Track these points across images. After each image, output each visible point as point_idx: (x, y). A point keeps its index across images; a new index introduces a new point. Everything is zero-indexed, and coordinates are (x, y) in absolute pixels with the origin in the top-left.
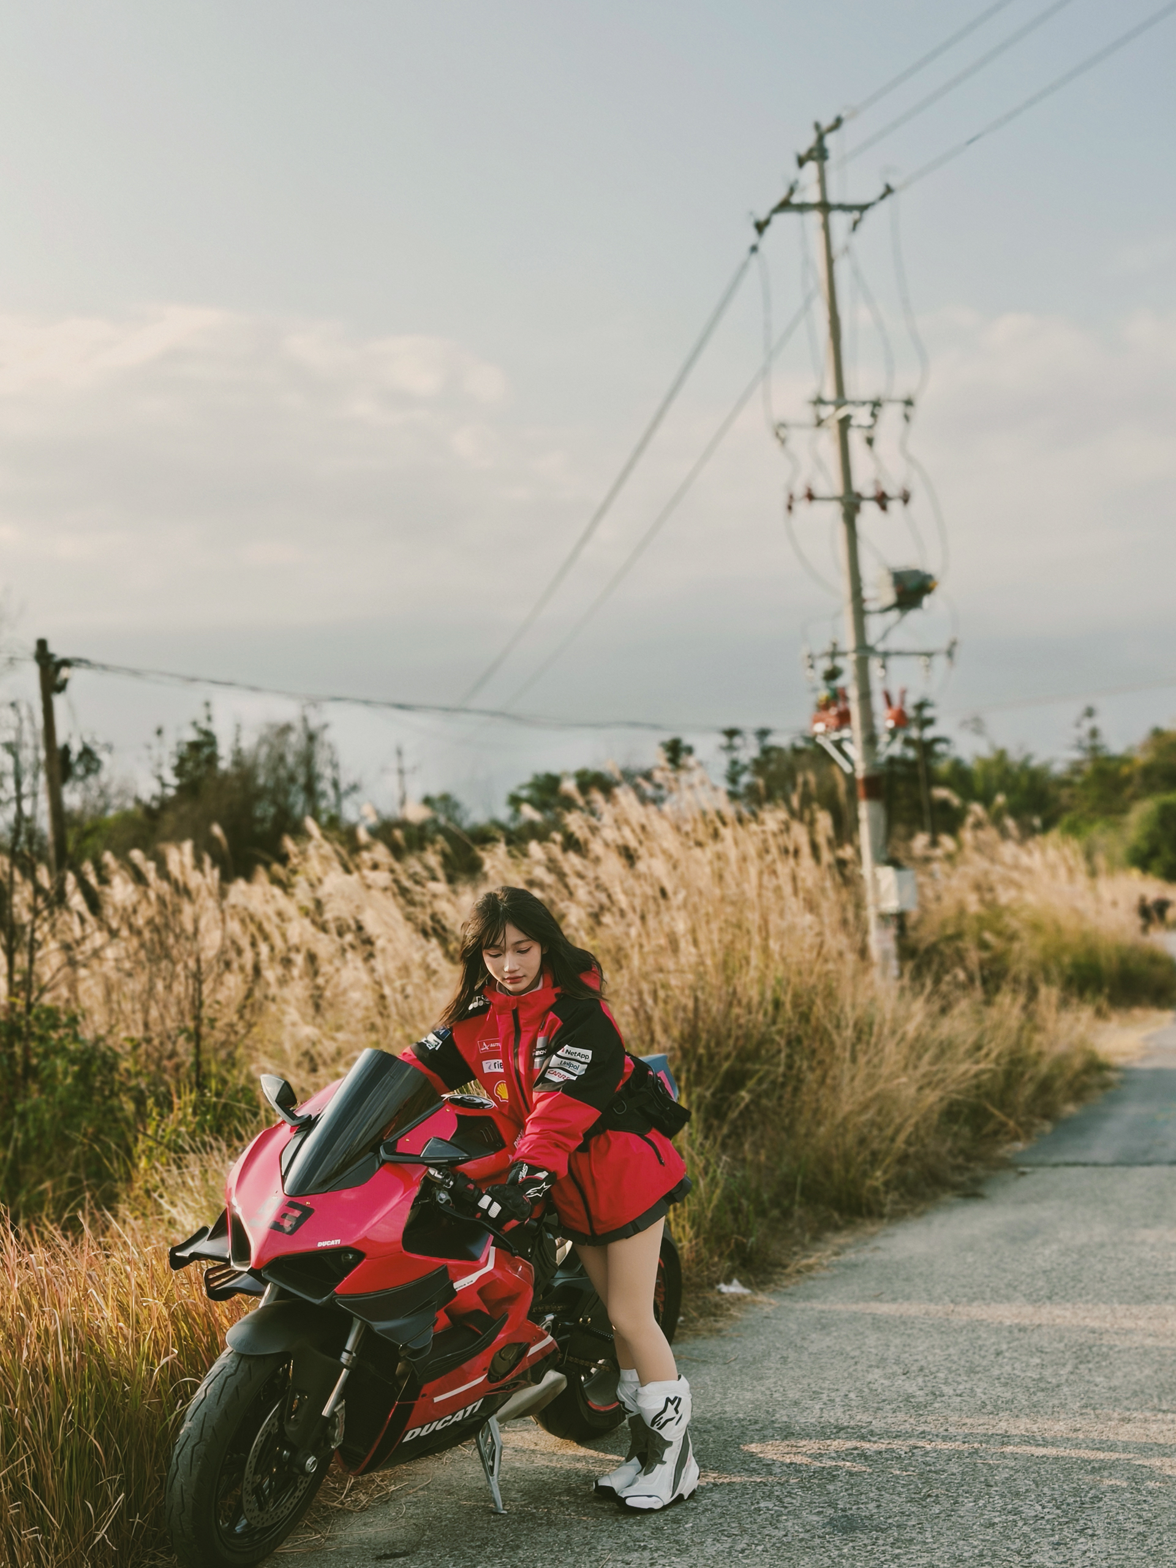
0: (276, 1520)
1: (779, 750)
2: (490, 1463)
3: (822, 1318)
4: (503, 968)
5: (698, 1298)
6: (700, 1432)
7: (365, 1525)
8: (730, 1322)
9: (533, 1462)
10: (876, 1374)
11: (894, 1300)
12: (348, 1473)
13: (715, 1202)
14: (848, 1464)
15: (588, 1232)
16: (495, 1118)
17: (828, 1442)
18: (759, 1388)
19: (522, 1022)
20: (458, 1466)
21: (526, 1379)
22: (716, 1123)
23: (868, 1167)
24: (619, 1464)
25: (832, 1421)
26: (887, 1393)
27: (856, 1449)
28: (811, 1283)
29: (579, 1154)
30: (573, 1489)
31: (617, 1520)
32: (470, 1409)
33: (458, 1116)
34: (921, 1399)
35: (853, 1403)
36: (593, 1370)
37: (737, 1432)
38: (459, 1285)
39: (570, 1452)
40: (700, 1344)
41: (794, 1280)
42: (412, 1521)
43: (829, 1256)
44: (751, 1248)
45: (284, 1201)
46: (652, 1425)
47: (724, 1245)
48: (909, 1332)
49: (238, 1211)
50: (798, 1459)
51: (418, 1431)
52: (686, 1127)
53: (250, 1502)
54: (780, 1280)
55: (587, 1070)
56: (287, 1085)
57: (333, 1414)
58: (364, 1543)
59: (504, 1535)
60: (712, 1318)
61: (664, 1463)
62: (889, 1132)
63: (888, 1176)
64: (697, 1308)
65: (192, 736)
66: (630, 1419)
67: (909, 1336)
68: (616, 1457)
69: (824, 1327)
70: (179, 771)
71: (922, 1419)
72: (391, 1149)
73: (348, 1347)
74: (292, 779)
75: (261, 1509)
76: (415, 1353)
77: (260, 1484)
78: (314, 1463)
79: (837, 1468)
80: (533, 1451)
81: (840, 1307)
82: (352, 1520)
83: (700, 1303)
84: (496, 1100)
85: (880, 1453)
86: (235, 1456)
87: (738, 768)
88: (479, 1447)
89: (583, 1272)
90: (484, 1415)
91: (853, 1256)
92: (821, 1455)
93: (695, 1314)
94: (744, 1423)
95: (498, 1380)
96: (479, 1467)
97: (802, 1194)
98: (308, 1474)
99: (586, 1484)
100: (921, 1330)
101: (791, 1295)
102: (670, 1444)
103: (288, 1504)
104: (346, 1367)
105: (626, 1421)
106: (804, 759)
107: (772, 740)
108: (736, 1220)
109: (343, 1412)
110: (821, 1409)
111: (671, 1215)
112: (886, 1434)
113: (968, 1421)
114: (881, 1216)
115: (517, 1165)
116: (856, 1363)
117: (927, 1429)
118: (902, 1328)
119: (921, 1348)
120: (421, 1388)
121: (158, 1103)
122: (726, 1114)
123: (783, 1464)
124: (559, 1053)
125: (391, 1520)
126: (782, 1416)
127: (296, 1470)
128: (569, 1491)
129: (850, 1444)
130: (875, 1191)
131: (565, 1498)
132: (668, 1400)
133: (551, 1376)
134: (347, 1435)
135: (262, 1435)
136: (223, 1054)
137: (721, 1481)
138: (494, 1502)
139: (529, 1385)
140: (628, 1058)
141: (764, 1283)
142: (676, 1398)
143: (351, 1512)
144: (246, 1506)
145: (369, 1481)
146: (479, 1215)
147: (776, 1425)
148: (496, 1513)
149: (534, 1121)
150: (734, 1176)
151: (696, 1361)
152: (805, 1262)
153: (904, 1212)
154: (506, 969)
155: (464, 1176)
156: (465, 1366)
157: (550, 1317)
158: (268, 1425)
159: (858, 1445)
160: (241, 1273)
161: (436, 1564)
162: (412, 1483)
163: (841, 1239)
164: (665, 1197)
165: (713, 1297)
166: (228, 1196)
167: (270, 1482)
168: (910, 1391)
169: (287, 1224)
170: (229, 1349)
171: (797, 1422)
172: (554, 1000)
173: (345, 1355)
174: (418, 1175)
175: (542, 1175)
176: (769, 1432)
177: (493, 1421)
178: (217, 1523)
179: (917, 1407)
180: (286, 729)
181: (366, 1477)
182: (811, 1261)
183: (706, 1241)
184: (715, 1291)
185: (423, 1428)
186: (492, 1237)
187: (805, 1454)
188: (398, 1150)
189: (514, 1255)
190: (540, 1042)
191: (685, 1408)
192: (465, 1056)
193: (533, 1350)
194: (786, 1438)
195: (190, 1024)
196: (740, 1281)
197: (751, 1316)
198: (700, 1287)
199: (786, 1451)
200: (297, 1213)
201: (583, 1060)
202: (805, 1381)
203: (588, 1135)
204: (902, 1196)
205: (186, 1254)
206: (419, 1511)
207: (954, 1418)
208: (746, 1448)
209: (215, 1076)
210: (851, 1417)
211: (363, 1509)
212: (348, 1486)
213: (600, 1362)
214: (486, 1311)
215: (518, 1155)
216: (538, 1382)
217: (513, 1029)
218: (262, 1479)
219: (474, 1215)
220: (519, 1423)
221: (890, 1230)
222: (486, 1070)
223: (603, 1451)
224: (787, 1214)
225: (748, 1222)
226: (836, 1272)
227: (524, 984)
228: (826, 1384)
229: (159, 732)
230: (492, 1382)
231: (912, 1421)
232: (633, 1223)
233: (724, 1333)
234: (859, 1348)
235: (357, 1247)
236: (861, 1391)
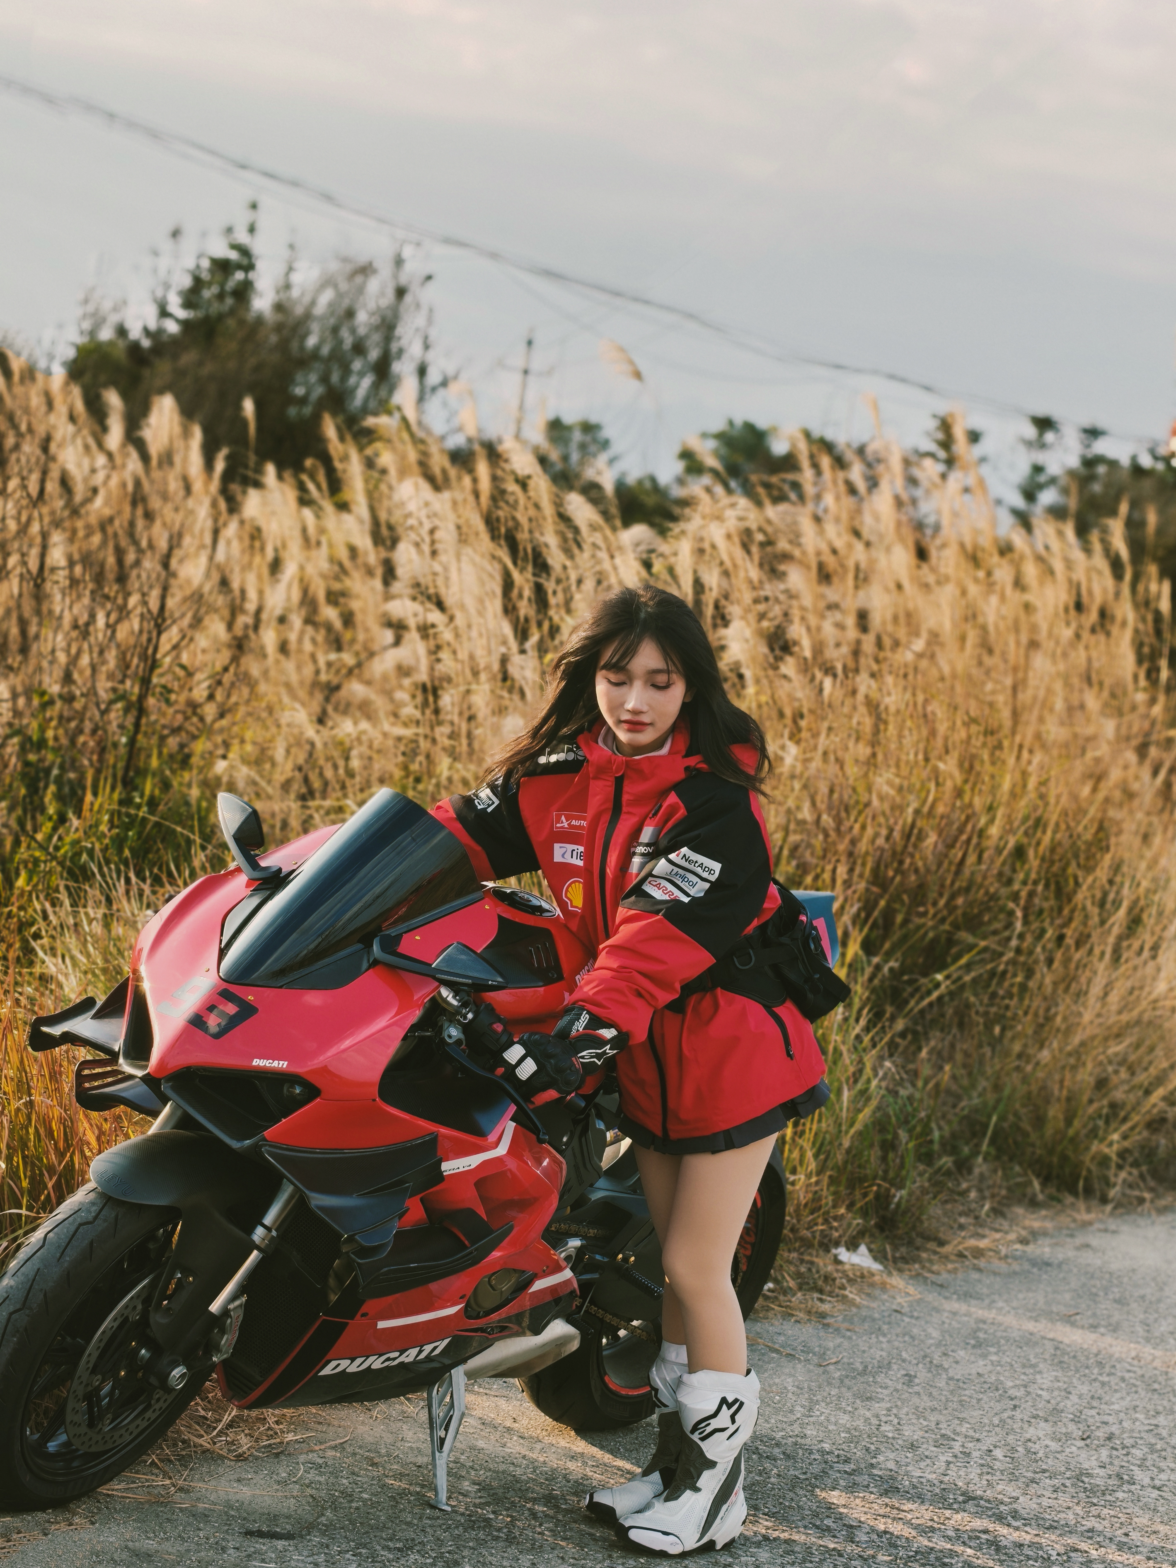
0: (109, 1446)
1: (1113, 464)
2: (442, 1433)
3: (979, 1329)
4: (622, 704)
5: (802, 1261)
6: (761, 1456)
7: (239, 1480)
8: (840, 1307)
9: (504, 1446)
10: (1041, 1430)
11: (1094, 1327)
12: (230, 1400)
13: (858, 1126)
14: (969, 1551)
15: (658, 1131)
16: (554, 931)
17: (948, 1513)
18: (862, 1411)
19: (625, 797)
20: (394, 1426)
21: (519, 1324)
22: (889, 1010)
23: (1101, 1123)
24: (632, 1477)
25: (960, 1484)
26: (1050, 1461)
27: (986, 1532)
28: (975, 1275)
29: (668, 1013)
30: (555, 1498)
31: (610, 1556)
32: (428, 1348)
33: (500, 918)
34: (1098, 1481)
35: (997, 1465)
36: (622, 1333)
37: (816, 1469)
38: (449, 1167)
39: (563, 1443)
40: (790, 1329)
41: (950, 1266)
42: (309, 1491)
43: (1012, 1242)
44: (898, 1204)
45: (216, 987)
46: (693, 1431)
47: (858, 1194)
48: (1106, 1379)
49: (146, 986)
50: (897, 1529)
51: (344, 1364)
52: (840, 1009)
53: (76, 1410)
54: (931, 1261)
55: (707, 892)
56: (255, 813)
57: (225, 1312)
58: (231, 1507)
59: (439, 1542)
60: (816, 1295)
61: (697, 1490)
62: (1142, 1078)
63: (1126, 1144)
64: (798, 1275)
65: (222, 251)
66: (662, 1416)
67: (1103, 1384)
68: (628, 1466)
69: (979, 1345)
70: (191, 299)
71: (1094, 1511)
72: (390, 945)
73: (268, 1220)
74: (359, 349)
75: (91, 1425)
76: (364, 1252)
77: (99, 1388)
78: (183, 1376)
79: (952, 1554)
80: (509, 1429)
81: (1010, 1320)
82: (221, 1470)
83: (803, 1269)
84: (562, 905)
85: (1021, 1545)
86: (69, 1339)
87: (1042, 479)
88: (430, 1406)
89: (637, 1188)
90: (447, 1362)
91: (1047, 1250)
92: (933, 1530)
93: (792, 1284)
94: (829, 1458)
95: (478, 1317)
96: (424, 1435)
97: (993, 1142)
98: (169, 1390)
99: (576, 1494)
100: (1123, 1379)
101: (941, 1286)
102: (712, 1464)
103: (132, 1427)
104: (258, 1248)
105: (655, 1417)
106: (1147, 485)
107: (1101, 447)
108: (884, 1159)
109: (241, 1312)
110: (948, 1463)
111: (789, 1131)
112: (1037, 1521)
113: (1162, 1528)
114: (1104, 1200)
115: (574, 1010)
116: (1015, 1407)
117: (1099, 1527)
118: (1096, 1371)
119: (1116, 1407)
120: (362, 1302)
121: (59, 797)
122: (906, 1002)
123: (873, 1530)
124: (672, 856)
125: (279, 1483)
126: (887, 1460)
127: (153, 1380)
128: (549, 1499)
129: (978, 1524)
130: (1104, 1161)
131: (539, 1508)
132: (724, 1401)
133: (558, 1328)
134: (240, 1347)
135: (115, 1319)
136: (173, 743)
137: (776, 1534)
138: (436, 1490)
139: (523, 1334)
140: (773, 889)
141: (905, 1260)
142: (736, 1400)
143: (222, 1458)
144: (69, 1417)
145: (258, 1419)
146: (500, 1071)
147: (875, 1472)
148: (433, 1507)
149: (614, 950)
150: (895, 1094)
151: (777, 1351)
152: (973, 1242)
153: (1141, 1201)
154: (630, 706)
155: (491, 1009)
156: (434, 1286)
157: (575, 1243)
158: (126, 1306)
159: (991, 1527)
160: (131, 1077)
161: (331, 1562)
162: (320, 1435)
163: (1035, 1221)
164: (784, 1106)
165: (824, 1264)
166: (136, 960)
167: (113, 1388)
168: (1086, 1465)
169: (213, 1022)
170: (91, 1185)
171: (907, 1474)
172: (682, 775)
173: (260, 1232)
174: (423, 994)
175: (608, 1033)
176: (864, 1479)
177: (458, 1374)
178: (23, 1431)
179: (1091, 1491)
180: (366, 270)
181: (254, 1413)
182: (983, 1244)
183: (832, 1180)
184: (830, 1255)
185: (353, 1360)
186: (513, 1108)
187: (909, 1523)
188: (400, 950)
189: (541, 1141)
190: (647, 834)
191: (747, 1420)
192: (532, 830)
193: (539, 1285)
194: (886, 1493)
195: (132, 688)
196: (870, 1250)
197: (874, 1305)
198: (807, 1244)
199: (882, 1511)
200: (231, 1009)
201: (705, 875)
202: (933, 1418)
203: (690, 988)
204: (1142, 1176)
205: (56, 1031)
206: (322, 1479)
207: (1142, 1520)
208: (824, 1494)
209: (154, 775)
210: (989, 1484)
211: (240, 1458)
212: (227, 1418)
213: (635, 1323)
214: (482, 1213)
215: (576, 995)
216: (537, 1332)
217: (610, 805)
218: (103, 1381)
219: (492, 1070)
220: (497, 1384)
221: (1112, 1224)
222: (557, 858)
223: (611, 1452)
224: (963, 1166)
225: (902, 1166)
226: (1016, 1267)
227: (646, 737)
228: (964, 1428)
229: (176, 234)
230: (469, 1318)
231: (1078, 1510)
232: (727, 1133)
233: (829, 1320)
234: (1025, 1386)
235: (313, 1080)
236: (1013, 1450)
